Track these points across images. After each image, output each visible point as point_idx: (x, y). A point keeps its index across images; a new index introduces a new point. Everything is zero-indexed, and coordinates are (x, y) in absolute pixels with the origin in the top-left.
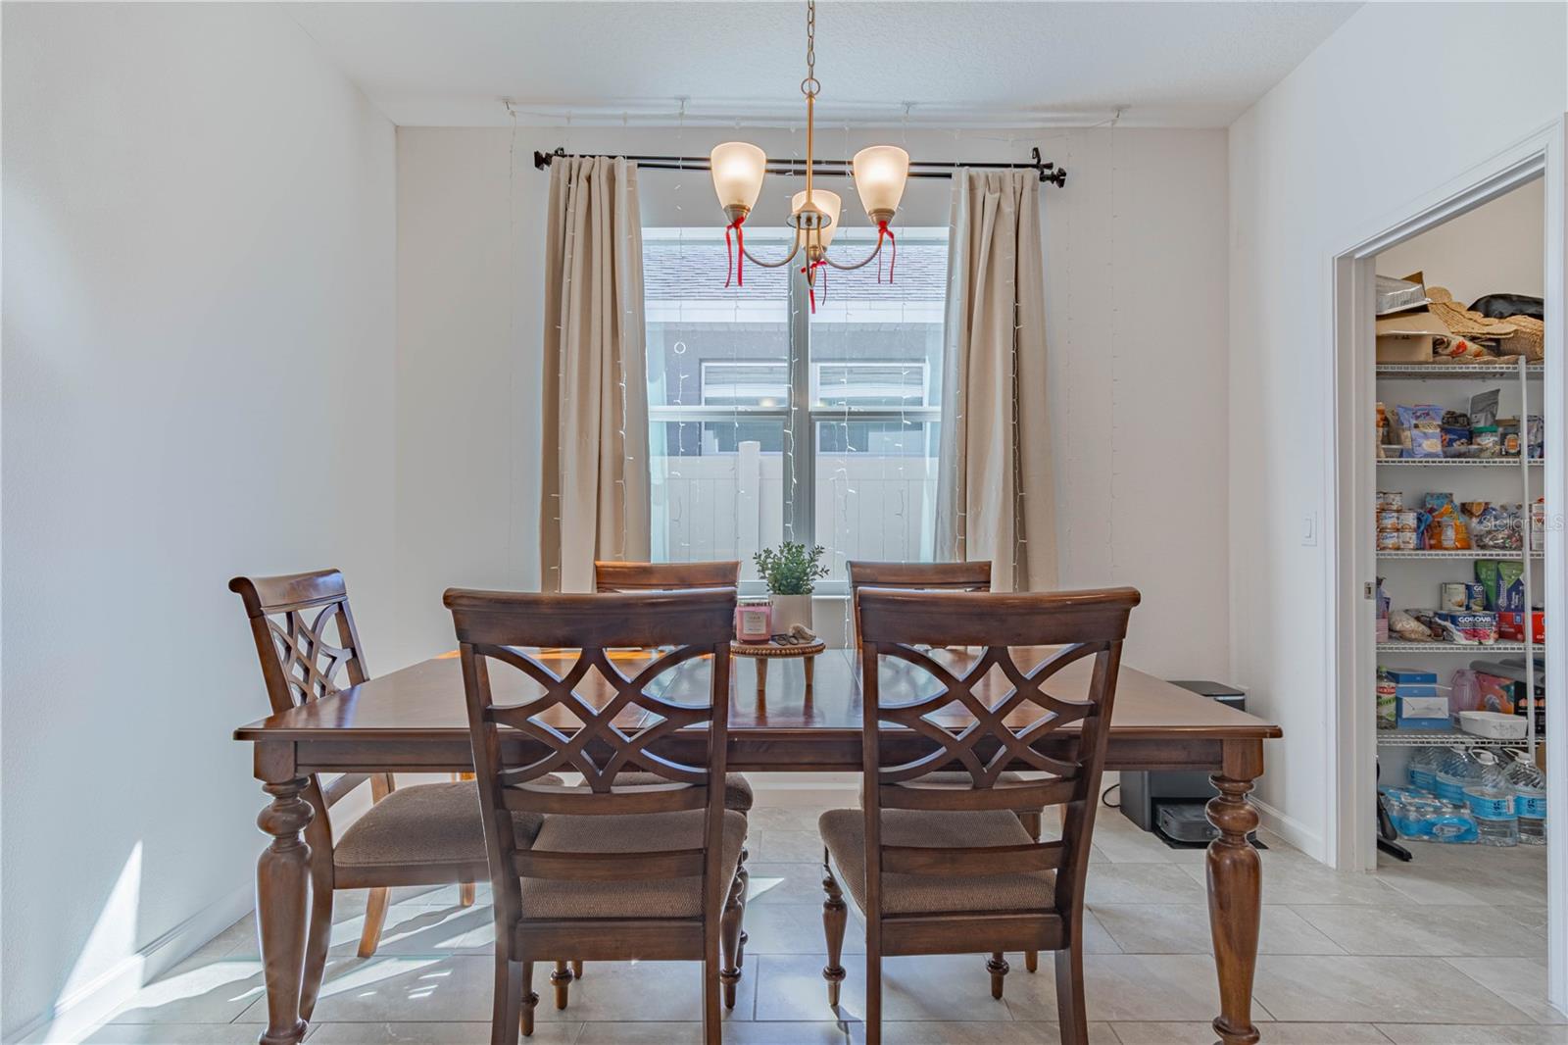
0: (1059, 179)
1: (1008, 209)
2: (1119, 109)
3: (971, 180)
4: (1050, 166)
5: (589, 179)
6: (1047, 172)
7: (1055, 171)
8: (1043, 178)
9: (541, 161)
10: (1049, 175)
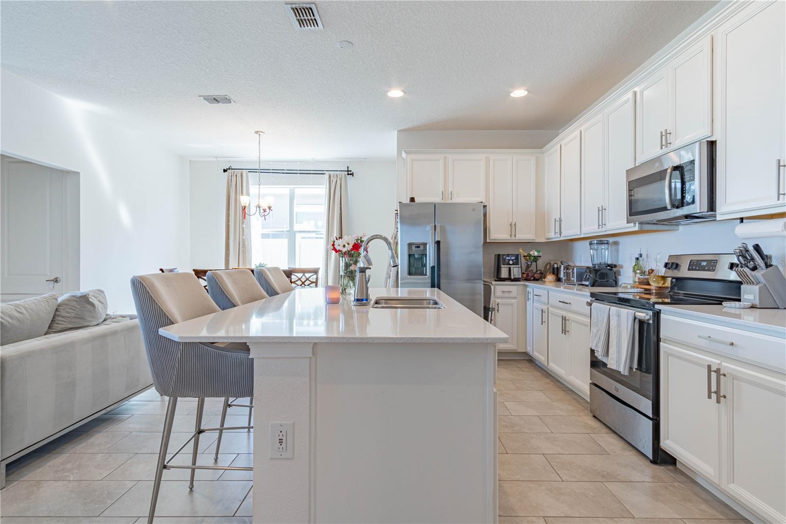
0: (352, 174)
1: (339, 182)
2: (365, 158)
3: (330, 175)
4: (351, 171)
5: (236, 176)
6: (349, 173)
7: (352, 173)
8: (348, 174)
9: (225, 171)
10: (350, 173)
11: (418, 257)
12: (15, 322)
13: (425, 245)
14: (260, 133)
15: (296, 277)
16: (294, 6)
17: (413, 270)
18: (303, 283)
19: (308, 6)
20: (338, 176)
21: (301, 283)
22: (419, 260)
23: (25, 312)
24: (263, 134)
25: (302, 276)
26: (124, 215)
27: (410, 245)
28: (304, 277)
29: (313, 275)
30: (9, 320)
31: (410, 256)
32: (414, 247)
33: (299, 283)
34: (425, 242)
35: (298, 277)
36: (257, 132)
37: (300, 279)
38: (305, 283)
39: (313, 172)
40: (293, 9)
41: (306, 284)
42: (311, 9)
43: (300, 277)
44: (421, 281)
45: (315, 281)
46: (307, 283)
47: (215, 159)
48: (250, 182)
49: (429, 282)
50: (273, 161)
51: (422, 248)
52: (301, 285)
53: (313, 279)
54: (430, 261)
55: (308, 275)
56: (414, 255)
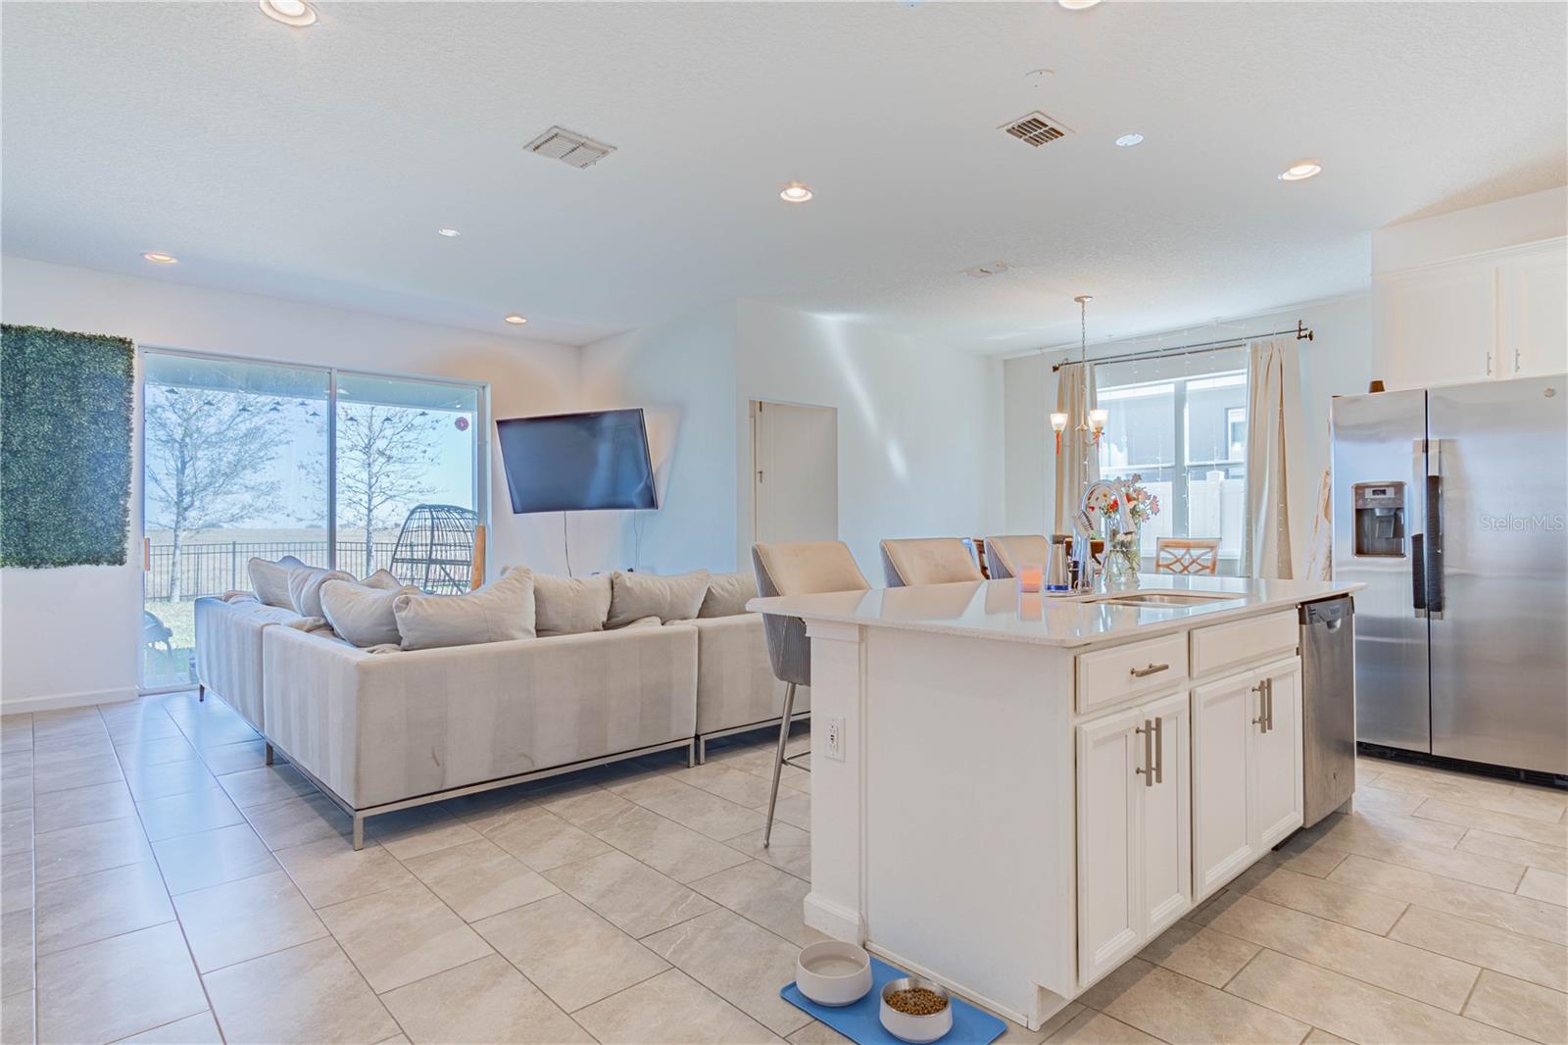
0: (1310, 336)
1: (1276, 358)
2: (1341, 296)
3: (1256, 346)
4: (1306, 329)
5: (1073, 376)
6: (1303, 334)
7: (1308, 332)
8: (1300, 337)
9: (1055, 369)
10: (1305, 335)
11: (1385, 513)
12: (726, 595)
13: (1399, 487)
14: (1085, 299)
15: (1172, 557)
16: (1010, 126)
17: (1367, 544)
18: (1186, 568)
19: (1029, 118)
20: (1274, 345)
21: (1182, 568)
22: (1389, 521)
23: (736, 584)
24: (1088, 299)
25: (1185, 554)
26: (897, 460)
27: (1359, 489)
28: (1187, 557)
29: (1207, 553)
30: (720, 591)
31: (1359, 512)
32: (1368, 493)
33: (1178, 567)
34: (1399, 480)
35: (1176, 557)
36: (1078, 299)
37: (1178, 561)
38: (1189, 569)
39: (1217, 345)
40: (1009, 131)
41: (1192, 571)
42: (1035, 120)
43: (1179, 557)
44: (1387, 569)
45: (1209, 564)
46: (1194, 567)
47: (1039, 352)
48: (1098, 382)
49: (1407, 573)
50: (1138, 338)
51: (1391, 493)
52: (1181, 572)
53: (1203, 560)
54: (1415, 522)
55: (1195, 553)
56: (1372, 510)
